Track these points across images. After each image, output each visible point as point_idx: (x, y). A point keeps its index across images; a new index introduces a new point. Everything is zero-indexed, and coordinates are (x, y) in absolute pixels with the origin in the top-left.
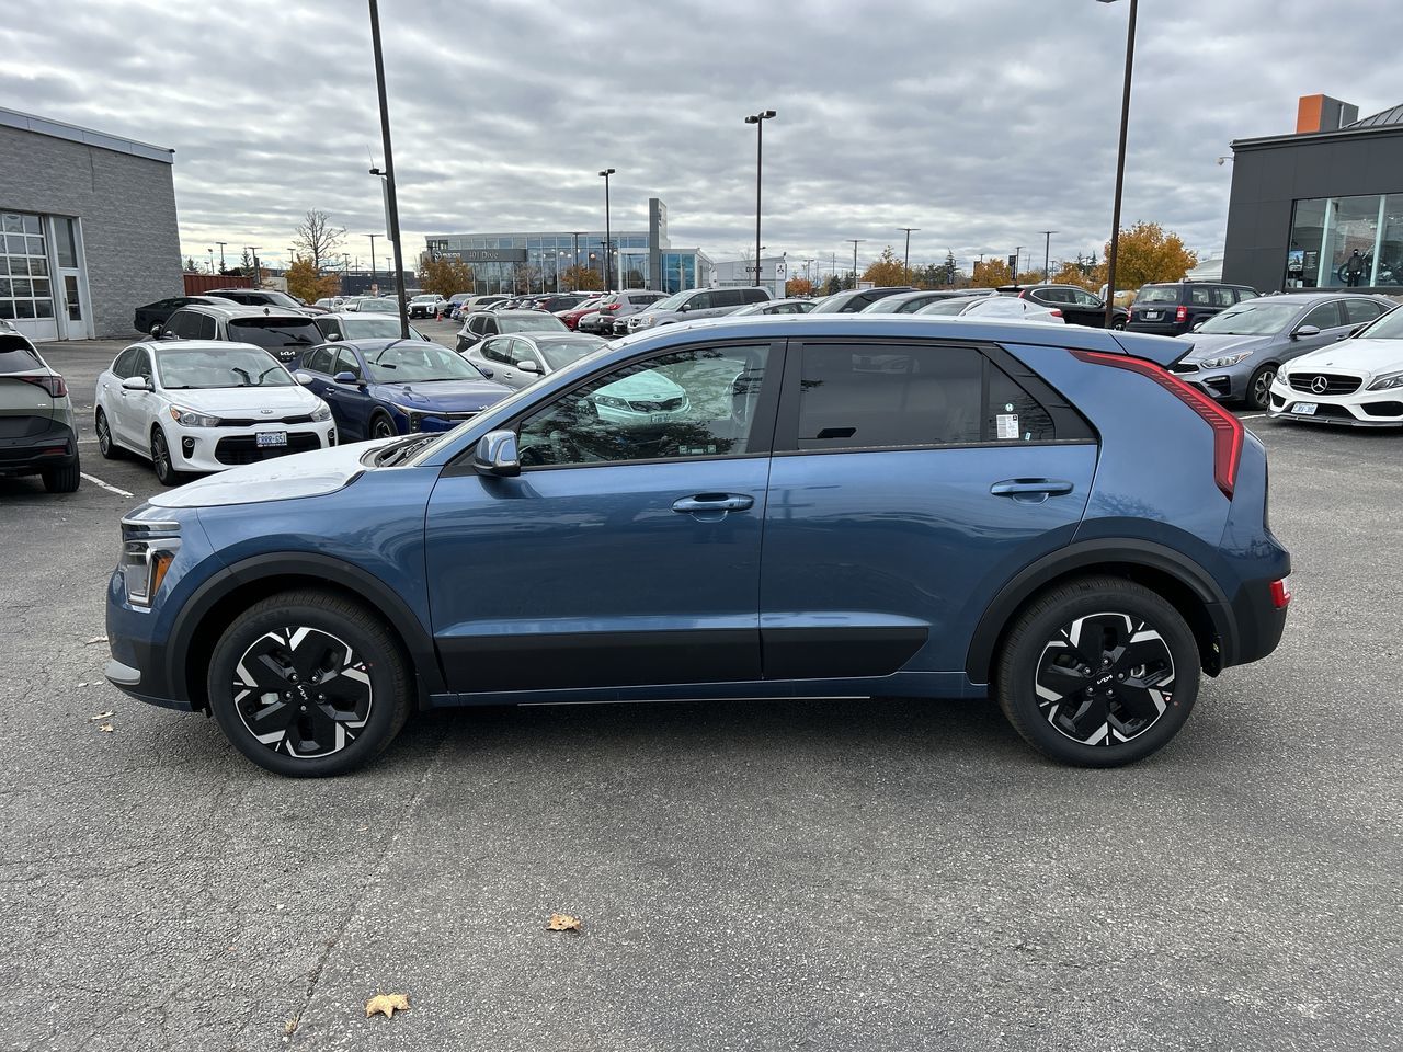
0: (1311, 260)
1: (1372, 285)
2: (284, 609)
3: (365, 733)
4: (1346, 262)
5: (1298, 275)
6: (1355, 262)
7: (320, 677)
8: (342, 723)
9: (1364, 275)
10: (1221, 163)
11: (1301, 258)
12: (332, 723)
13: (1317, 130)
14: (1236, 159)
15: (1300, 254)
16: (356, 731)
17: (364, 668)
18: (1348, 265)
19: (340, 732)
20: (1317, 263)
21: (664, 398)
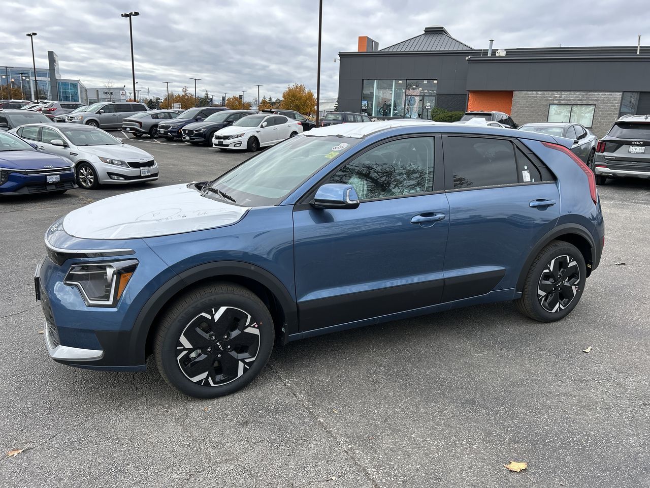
0: (370, 106)
1: (391, 116)
2: (212, 297)
3: (255, 364)
4: (382, 106)
5: (365, 111)
6: (385, 107)
7: (229, 335)
8: (243, 360)
9: (388, 112)
10: (335, 61)
11: (366, 104)
12: (237, 362)
13: (366, 51)
14: (340, 60)
15: (366, 102)
16: (250, 364)
17: (256, 326)
18: (383, 107)
19: (241, 365)
20: (372, 106)
21: (146, 160)
